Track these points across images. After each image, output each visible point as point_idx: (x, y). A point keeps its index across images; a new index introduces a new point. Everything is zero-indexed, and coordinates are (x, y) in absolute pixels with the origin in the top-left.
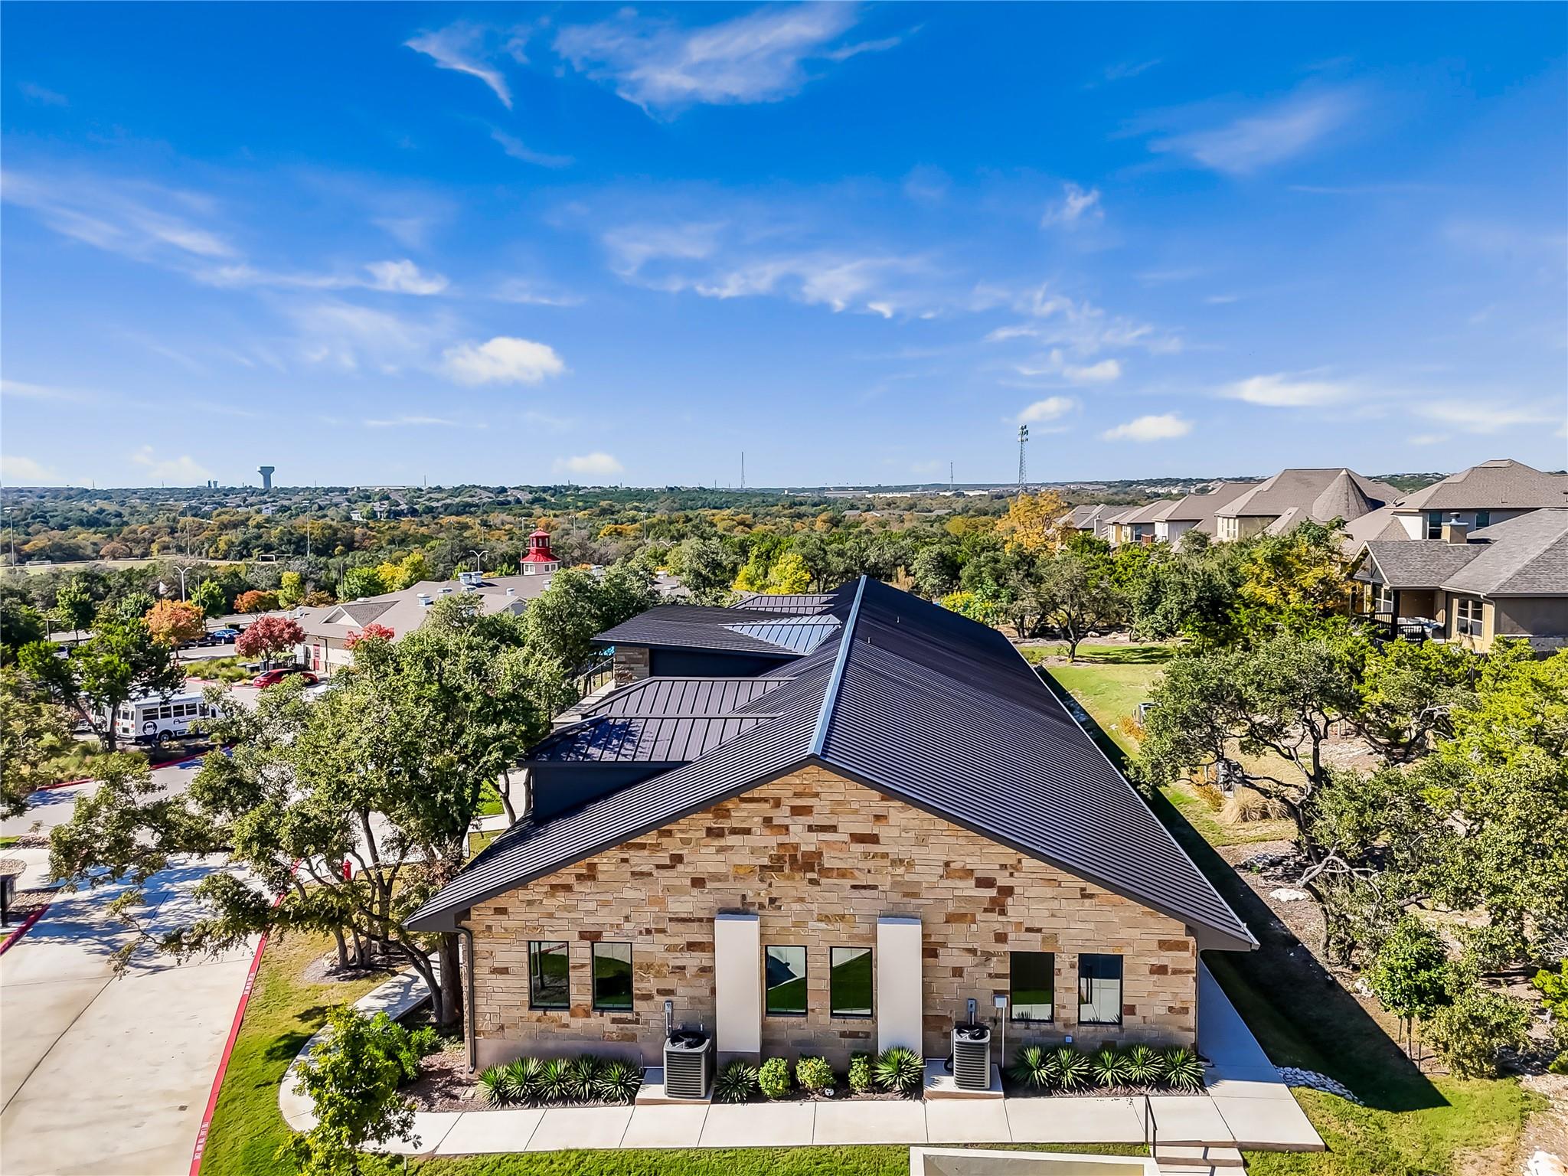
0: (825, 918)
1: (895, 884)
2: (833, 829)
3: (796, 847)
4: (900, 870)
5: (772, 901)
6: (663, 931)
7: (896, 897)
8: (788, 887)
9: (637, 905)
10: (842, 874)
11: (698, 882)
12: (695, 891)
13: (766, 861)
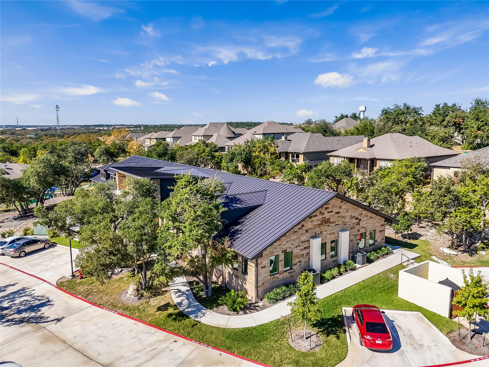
0: (330, 234)
1: (342, 222)
2: (332, 212)
3: (325, 217)
4: (343, 219)
5: (321, 232)
6: (299, 246)
7: (343, 226)
8: (324, 228)
9: (294, 240)
10: (334, 222)
11: (307, 231)
12: (306, 234)
13: (320, 223)
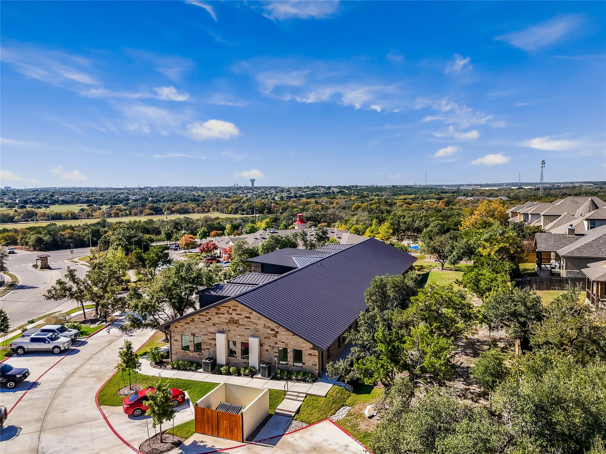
0: (240, 335)
1: (254, 328)
2: (241, 315)
3: (234, 318)
4: (255, 326)
5: (229, 330)
6: (207, 335)
7: (254, 332)
8: (232, 327)
9: (202, 328)
10: (243, 325)
11: (214, 325)
12: (213, 326)
13: (228, 321)
